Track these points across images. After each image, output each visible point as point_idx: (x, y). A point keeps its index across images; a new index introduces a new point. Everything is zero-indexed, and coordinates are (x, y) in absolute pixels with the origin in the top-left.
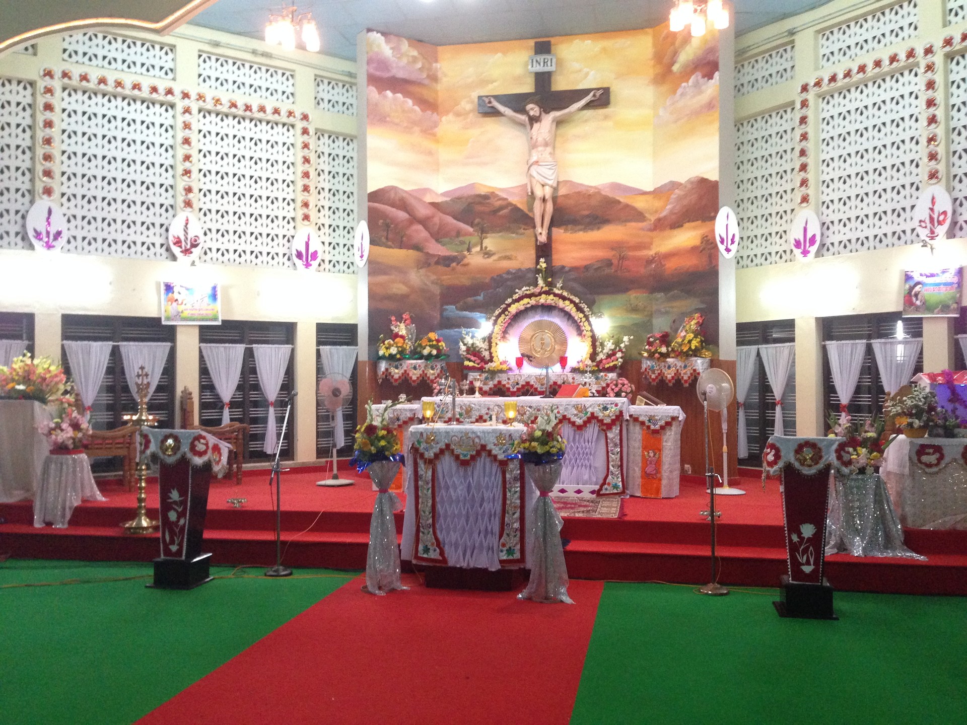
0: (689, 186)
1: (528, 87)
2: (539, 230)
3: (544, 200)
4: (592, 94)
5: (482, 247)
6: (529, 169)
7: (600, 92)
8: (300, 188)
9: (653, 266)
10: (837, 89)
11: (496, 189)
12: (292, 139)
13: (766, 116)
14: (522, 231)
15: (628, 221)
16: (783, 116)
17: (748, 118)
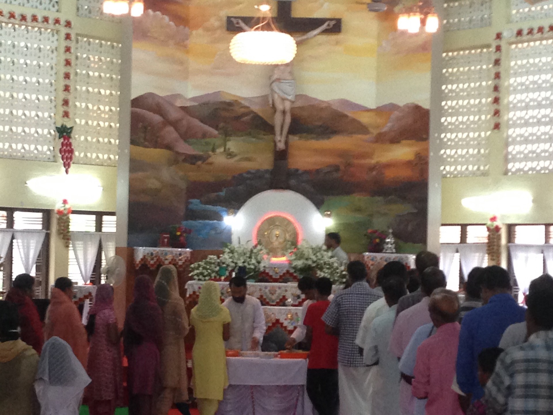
0: (406, 110)
2: (278, 138)
3: (284, 112)
4: (326, 24)
5: (225, 148)
6: (271, 84)
7: (333, 23)
8: (62, 88)
9: (374, 173)
10: (522, 42)
11: (239, 97)
12: (56, 43)
13: (467, 52)
14: (261, 136)
15: (354, 133)
16: (481, 56)
17: (453, 51)
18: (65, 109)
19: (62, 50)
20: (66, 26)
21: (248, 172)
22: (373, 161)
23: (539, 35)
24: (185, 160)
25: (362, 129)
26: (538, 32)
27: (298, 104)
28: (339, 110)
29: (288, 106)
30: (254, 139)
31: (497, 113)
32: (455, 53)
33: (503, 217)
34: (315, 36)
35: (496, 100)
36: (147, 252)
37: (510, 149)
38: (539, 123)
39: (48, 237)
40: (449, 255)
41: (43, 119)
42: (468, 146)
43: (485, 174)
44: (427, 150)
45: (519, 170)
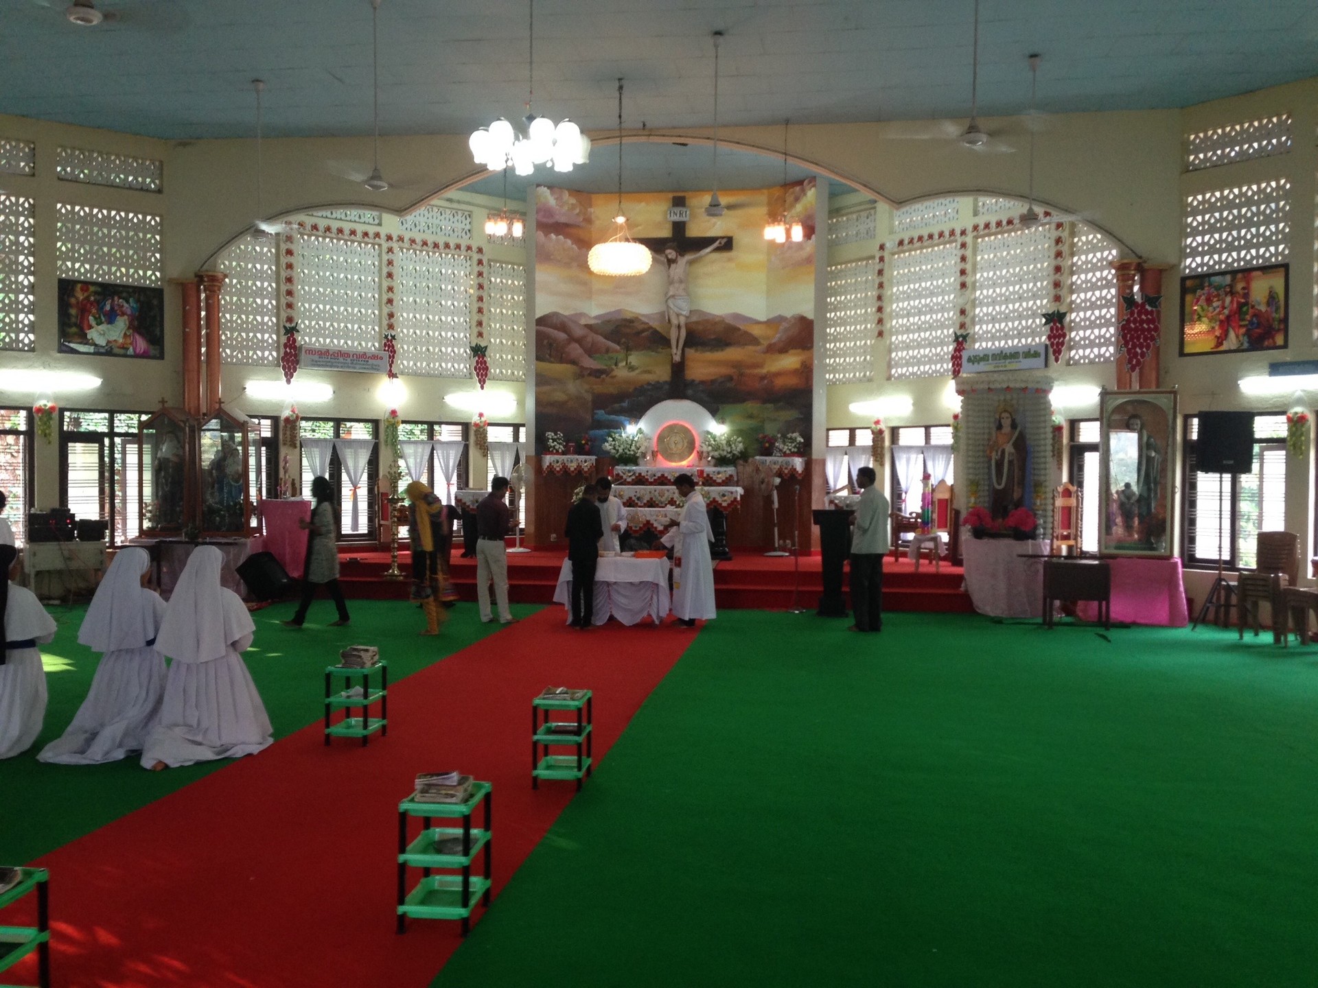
0: (793, 321)
1: (665, 232)
2: (674, 351)
3: (679, 327)
4: (718, 242)
5: (627, 363)
6: (667, 301)
7: (725, 240)
8: (475, 310)
9: (766, 381)
10: (904, 252)
11: (639, 314)
12: (469, 268)
13: (854, 264)
14: (660, 350)
15: (746, 345)
16: (866, 266)
17: (841, 264)
18: (479, 328)
19: (475, 273)
20: (477, 252)
21: (649, 384)
22: (764, 371)
23: (918, 244)
24: (590, 375)
25: (754, 341)
26: (918, 241)
27: (694, 319)
28: (732, 322)
29: (682, 320)
30: (653, 353)
31: (880, 321)
32: (843, 266)
33: (886, 420)
34: (708, 253)
35: (880, 309)
36: (552, 459)
37: (893, 355)
38: (919, 329)
39: (466, 448)
40: (839, 457)
41: (459, 339)
42: (854, 355)
43: (870, 380)
44: (811, 359)
45: (901, 376)
